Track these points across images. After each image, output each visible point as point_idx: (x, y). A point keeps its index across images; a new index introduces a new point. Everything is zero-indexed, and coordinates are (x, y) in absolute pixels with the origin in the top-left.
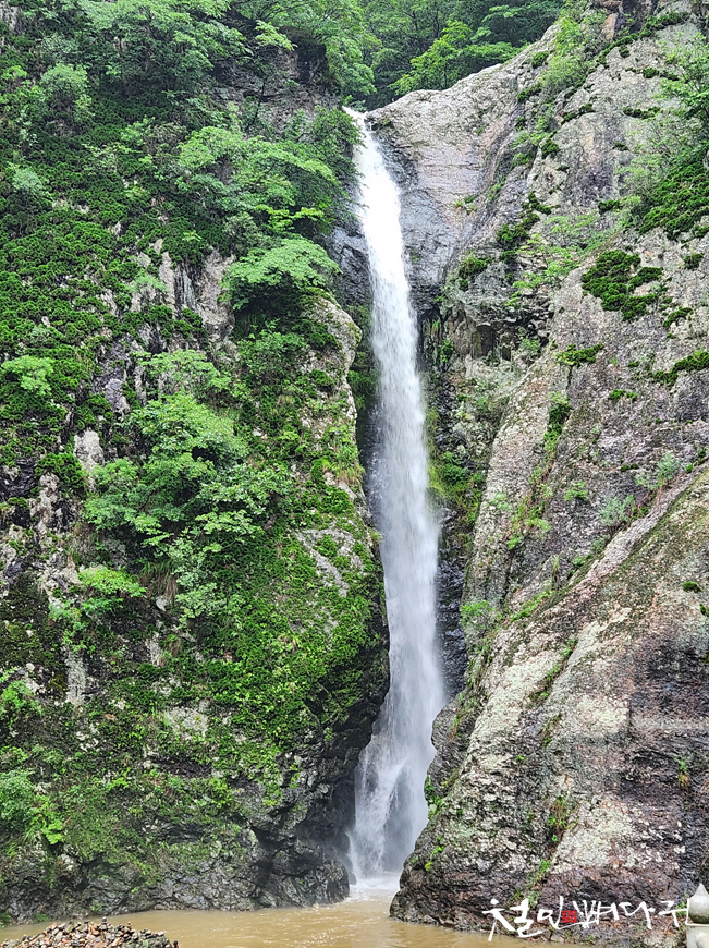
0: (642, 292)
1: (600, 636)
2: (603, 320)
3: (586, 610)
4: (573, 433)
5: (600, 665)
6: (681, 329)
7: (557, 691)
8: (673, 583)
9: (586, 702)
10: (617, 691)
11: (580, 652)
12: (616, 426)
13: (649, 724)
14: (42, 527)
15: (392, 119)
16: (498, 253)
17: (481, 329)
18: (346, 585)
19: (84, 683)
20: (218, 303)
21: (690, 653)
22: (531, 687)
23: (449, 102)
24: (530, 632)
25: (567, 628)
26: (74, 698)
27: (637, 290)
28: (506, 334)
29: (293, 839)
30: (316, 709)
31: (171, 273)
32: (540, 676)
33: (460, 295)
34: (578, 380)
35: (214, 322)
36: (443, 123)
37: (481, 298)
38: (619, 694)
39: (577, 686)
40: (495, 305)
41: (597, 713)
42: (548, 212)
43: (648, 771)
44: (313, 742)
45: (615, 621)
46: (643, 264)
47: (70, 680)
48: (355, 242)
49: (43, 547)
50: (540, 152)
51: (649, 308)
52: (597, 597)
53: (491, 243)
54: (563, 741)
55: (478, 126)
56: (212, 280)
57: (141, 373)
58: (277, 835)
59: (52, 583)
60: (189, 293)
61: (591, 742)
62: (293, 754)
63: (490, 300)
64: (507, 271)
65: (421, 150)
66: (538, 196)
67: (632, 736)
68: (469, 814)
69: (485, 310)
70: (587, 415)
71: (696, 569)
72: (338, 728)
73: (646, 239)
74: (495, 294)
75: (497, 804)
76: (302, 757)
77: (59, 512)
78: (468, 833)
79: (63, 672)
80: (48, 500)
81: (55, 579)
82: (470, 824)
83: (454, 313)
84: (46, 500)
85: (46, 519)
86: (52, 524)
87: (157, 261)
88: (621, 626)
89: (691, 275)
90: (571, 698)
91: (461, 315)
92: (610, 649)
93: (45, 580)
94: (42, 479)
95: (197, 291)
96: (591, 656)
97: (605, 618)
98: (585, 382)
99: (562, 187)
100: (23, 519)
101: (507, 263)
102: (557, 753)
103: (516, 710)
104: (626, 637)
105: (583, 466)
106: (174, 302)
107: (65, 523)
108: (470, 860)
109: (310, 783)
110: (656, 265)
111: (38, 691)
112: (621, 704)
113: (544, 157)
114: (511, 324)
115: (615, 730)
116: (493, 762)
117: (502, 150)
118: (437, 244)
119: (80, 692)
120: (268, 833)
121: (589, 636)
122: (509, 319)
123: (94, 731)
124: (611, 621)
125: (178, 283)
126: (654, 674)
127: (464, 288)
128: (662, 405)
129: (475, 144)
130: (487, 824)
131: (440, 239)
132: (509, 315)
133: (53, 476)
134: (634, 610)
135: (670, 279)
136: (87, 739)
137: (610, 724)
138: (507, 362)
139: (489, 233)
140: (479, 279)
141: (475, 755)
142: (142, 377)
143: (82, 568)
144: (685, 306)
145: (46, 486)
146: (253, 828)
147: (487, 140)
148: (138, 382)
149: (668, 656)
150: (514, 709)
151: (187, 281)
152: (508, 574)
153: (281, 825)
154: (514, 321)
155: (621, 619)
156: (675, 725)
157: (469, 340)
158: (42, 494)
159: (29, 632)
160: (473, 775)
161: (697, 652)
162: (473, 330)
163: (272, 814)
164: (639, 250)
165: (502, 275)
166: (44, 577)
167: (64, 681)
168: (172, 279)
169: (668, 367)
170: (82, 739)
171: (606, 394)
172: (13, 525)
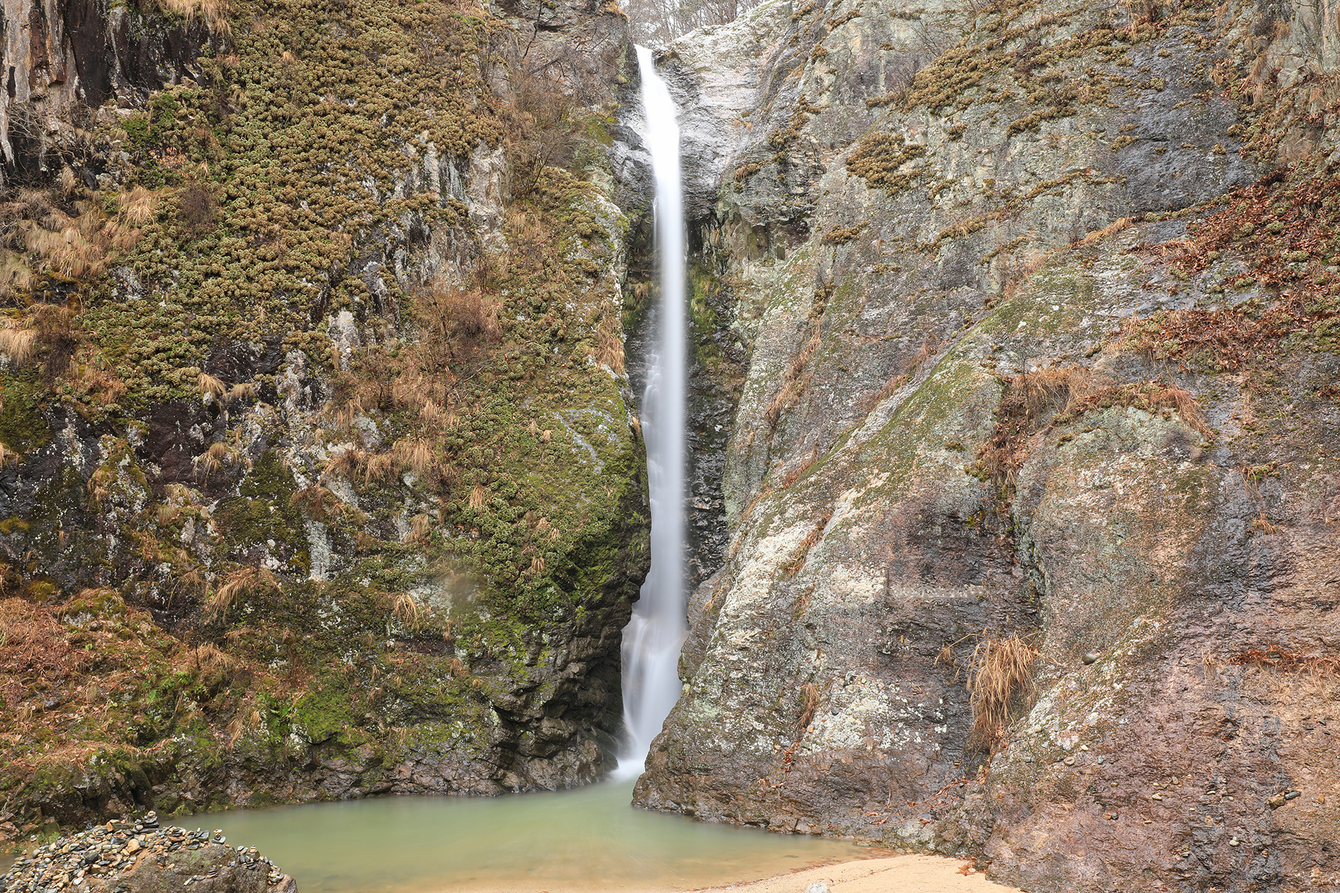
0: (906, 169)
1: (857, 503)
2: (866, 197)
3: (843, 479)
4: (837, 309)
5: (855, 533)
6: (946, 201)
7: (811, 560)
8: (936, 443)
9: (840, 573)
10: (874, 560)
11: (835, 521)
12: (880, 298)
13: (908, 593)
14: (289, 404)
15: (677, 51)
16: (771, 156)
17: (755, 230)
18: (602, 463)
19: (327, 561)
20: (488, 194)
21: (953, 517)
22: (783, 557)
23: (729, 32)
24: (786, 503)
25: (825, 497)
26: (317, 576)
27: (902, 167)
28: (780, 233)
29: (539, 720)
30: (567, 587)
31: (435, 162)
32: (792, 546)
33: (735, 198)
34: (843, 258)
35: (482, 213)
36: (723, 50)
37: (755, 200)
38: (876, 564)
39: (833, 557)
40: (768, 206)
41: (852, 584)
42: (817, 113)
43: (906, 644)
44: (562, 620)
45: (873, 486)
46: (908, 142)
47: (313, 557)
48: (638, 155)
49: (291, 424)
50: (810, 60)
51: (913, 184)
52: (856, 463)
53: (764, 147)
54: (816, 613)
55: (757, 50)
56: (480, 171)
57: (401, 257)
58: (521, 716)
59: (298, 460)
60: (455, 183)
61: (845, 613)
62: (541, 632)
63: (765, 200)
64: (779, 172)
65: (703, 75)
66: (808, 98)
67: (890, 607)
68: (715, 691)
69: (759, 210)
70: (852, 290)
71: (959, 428)
72: (591, 606)
73: (910, 117)
74: (768, 195)
75: (745, 681)
76: (552, 635)
77: (308, 389)
78: (711, 712)
79: (305, 548)
80: (295, 377)
81: (301, 456)
82: (716, 702)
83: (731, 216)
84: (291, 376)
85: (294, 396)
86: (301, 402)
87: (422, 151)
88: (878, 491)
89: (955, 146)
90: (825, 568)
91: (737, 218)
92: (867, 515)
93: (291, 457)
94: (289, 355)
95: (466, 183)
96: (847, 524)
97: (864, 484)
98: (849, 260)
99: (831, 89)
100: (269, 395)
101: (780, 163)
102: (809, 626)
103: (766, 582)
104: (884, 502)
105: (845, 339)
106: (439, 190)
107: (314, 400)
108: (713, 742)
109: (559, 662)
110: (919, 141)
111: (279, 568)
112: (878, 573)
113: (814, 62)
114: (784, 223)
115: (871, 600)
116: (739, 637)
117: (777, 65)
118: (716, 155)
119: (324, 570)
120: (511, 713)
121: (845, 504)
122: (782, 218)
123: (336, 608)
124: (869, 486)
125: (443, 173)
126: (914, 539)
127: (739, 191)
128: (926, 275)
129: (753, 66)
130: (732, 703)
131: (718, 150)
132: (782, 214)
133: (300, 352)
134: (893, 474)
135: (934, 154)
136: (330, 616)
137: (866, 594)
138: (782, 262)
139: (762, 139)
140: (753, 181)
141: (722, 629)
142: (403, 261)
143: (330, 446)
144: (950, 177)
145: (292, 363)
146: (496, 709)
147: (763, 61)
148: (399, 266)
149: (929, 521)
150: (764, 581)
151: (454, 172)
152: (769, 449)
153: (526, 705)
154: (787, 219)
155: (880, 483)
156: (938, 594)
157: (745, 242)
158: (289, 372)
159: (272, 508)
160: (719, 650)
161: (960, 515)
162: (748, 231)
163: (517, 694)
164: (903, 130)
165: (775, 177)
166: (290, 455)
167: (307, 558)
168: (436, 168)
169: (932, 238)
170: (323, 616)
171: (870, 269)
172: (260, 403)
